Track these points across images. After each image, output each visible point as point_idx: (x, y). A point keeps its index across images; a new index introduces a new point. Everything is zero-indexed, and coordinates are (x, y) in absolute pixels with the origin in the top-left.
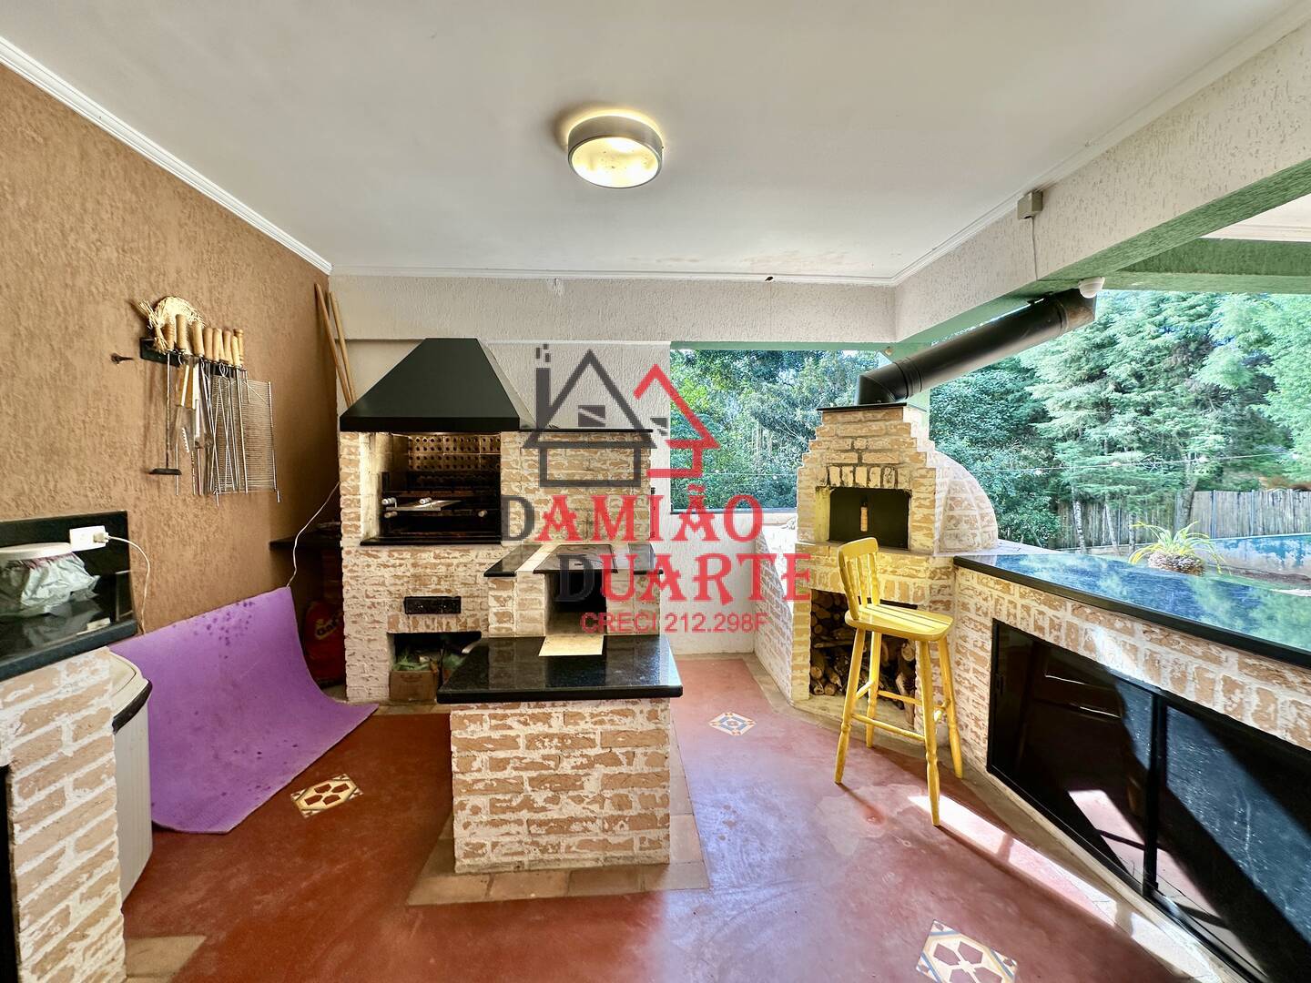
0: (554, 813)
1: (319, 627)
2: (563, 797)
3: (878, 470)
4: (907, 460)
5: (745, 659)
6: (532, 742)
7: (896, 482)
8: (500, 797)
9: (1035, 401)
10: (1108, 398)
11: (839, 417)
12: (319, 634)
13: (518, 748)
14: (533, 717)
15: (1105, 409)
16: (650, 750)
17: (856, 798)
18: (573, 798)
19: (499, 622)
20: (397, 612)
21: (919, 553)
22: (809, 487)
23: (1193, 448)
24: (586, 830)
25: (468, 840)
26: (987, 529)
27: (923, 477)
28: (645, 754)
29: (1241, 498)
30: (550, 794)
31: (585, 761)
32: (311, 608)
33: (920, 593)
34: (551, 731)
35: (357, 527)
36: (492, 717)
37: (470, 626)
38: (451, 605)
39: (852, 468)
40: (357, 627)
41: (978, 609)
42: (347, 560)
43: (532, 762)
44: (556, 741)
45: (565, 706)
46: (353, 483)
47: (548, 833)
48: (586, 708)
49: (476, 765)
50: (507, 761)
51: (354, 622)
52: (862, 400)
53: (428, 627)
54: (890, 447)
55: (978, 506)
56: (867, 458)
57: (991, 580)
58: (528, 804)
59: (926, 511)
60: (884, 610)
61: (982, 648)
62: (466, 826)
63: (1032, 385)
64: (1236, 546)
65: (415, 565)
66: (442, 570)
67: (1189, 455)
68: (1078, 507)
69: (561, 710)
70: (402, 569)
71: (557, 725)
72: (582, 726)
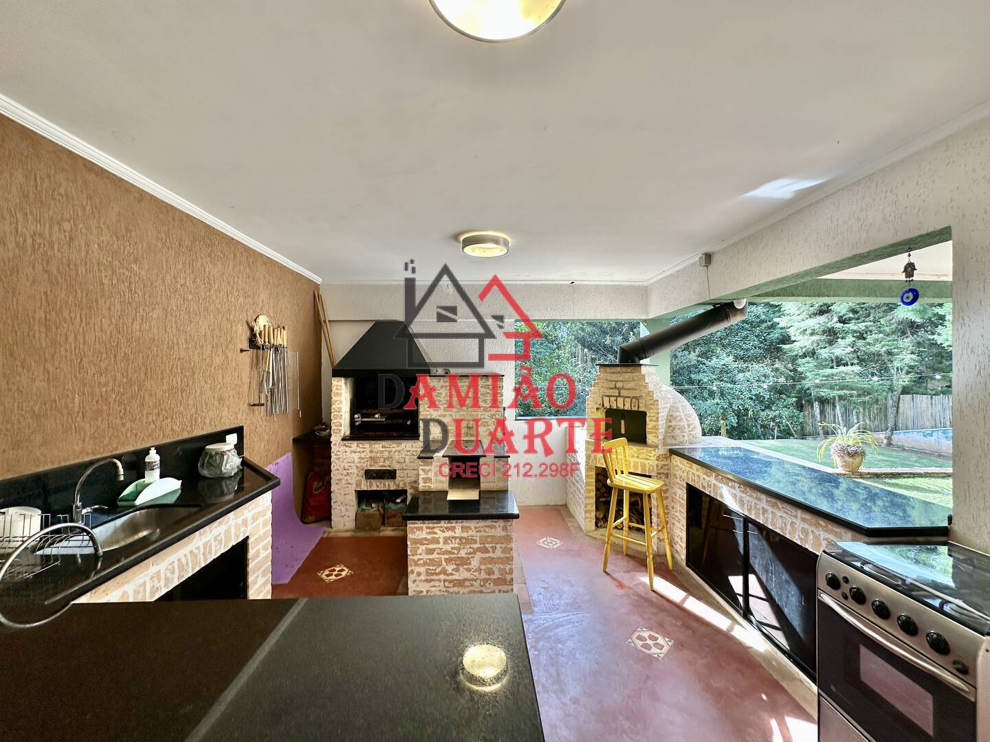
0: (457, 576)
1: (314, 487)
2: (461, 568)
3: (629, 400)
4: (644, 395)
5: (560, 508)
6: (446, 540)
7: (639, 407)
8: (431, 568)
9: (782, 328)
10: (833, 327)
11: (608, 369)
12: (316, 491)
13: (439, 543)
14: (447, 528)
15: (832, 336)
16: (503, 546)
17: (612, 578)
18: (466, 569)
19: (425, 482)
20: (360, 478)
21: (651, 447)
22: (593, 408)
23: (897, 364)
24: (472, 585)
25: (415, 589)
26: (692, 433)
27: (651, 404)
28: (501, 547)
29: (933, 400)
30: (455, 567)
31: (472, 550)
32: (310, 476)
33: (651, 468)
34: (455, 535)
35: (340, 430)
36: (427, 528)
37: (401, 486)
38: (391, 474)
39: (615, 398)
40: (338, 487)
41: (680, 477)
42: (334, 448)
43: (446, 551)
44: (458, 540)
45: (462, 523)
46: (339, 406)
47: (454, 586)
48: (472, 524)
49: (419, 551)
50: (434, 550)
51: (337, 484)
52: (621, 361)
53: (378, 487)
54: (635, 387)
55: (687, 419)
56: (624, 393)
57: (685, 462)
58: (444, 572)
59: (654, 423)
60: (630, 478)
61: (682, 498)
62: (414, 581)
63: (779, 317)
64: (931, 435)
65: (371, 452)
66: (386, 454)
67: (895, 368)
68: (817, 406)
69: (461, 525)
70: (364, 454)
71: (458, 532)
72: (471, 533)
